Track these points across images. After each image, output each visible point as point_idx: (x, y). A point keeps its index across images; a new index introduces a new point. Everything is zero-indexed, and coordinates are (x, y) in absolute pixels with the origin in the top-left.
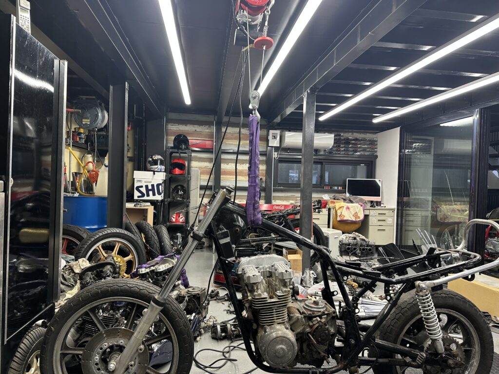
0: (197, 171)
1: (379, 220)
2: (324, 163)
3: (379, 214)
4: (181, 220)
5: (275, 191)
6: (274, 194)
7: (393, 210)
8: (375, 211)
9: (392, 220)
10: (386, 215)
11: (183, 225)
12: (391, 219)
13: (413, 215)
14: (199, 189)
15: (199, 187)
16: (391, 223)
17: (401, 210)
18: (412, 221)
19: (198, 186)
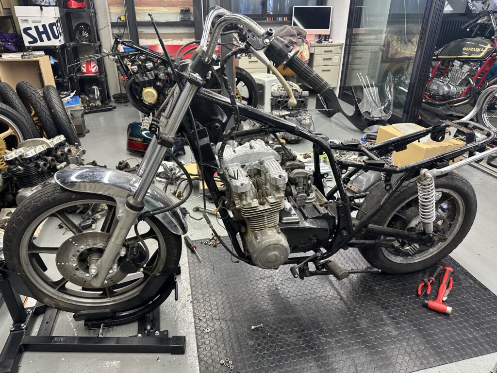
0: (104, 1)
1: (324, 59)
3: (325, 51)
4: (93, 70)
7: (341, 45)
8: (320, 49)
9: (338, 58)
10: (333, 52)
11: (97, 76)
13: (362, 50)
14: (110, 27)
15: (110, 24)
16: (337, 61)
17: (349, 46)
18: (361, 58)
19: (108, 23)
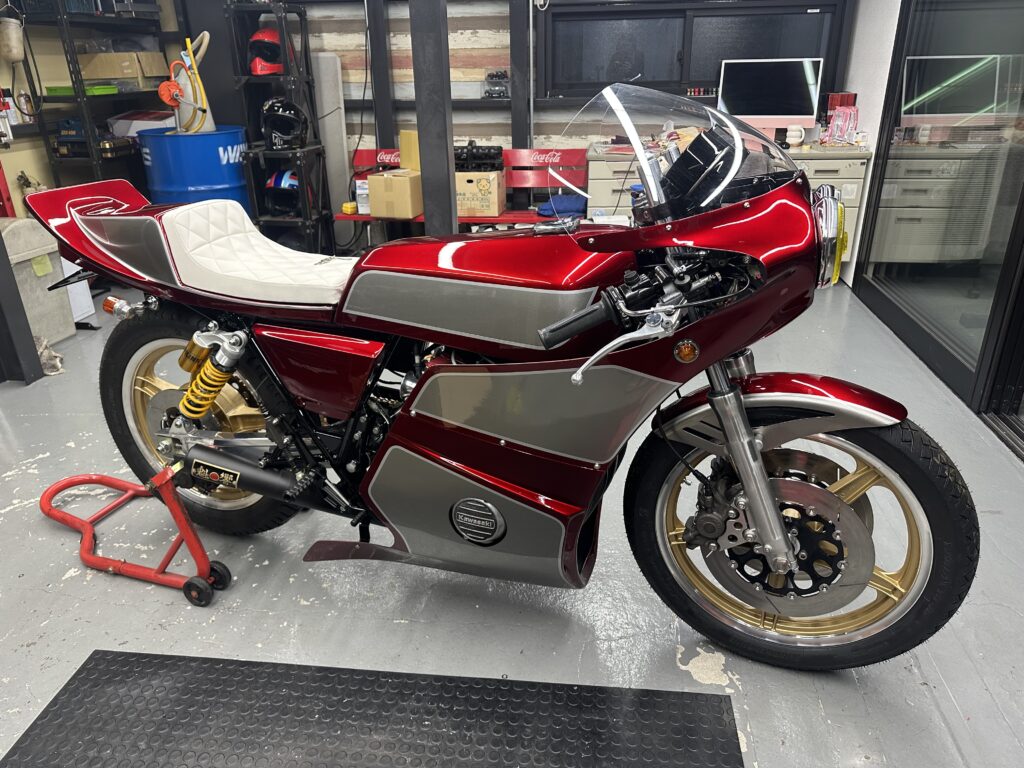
0: (335, 58)
2: (688, 13)
3: (817, 171)
5: (539, 108)
6: (534, 119)
7: (864, 158)
9: (855, 190)
10: (841, 174)
12: (855, 186)
14: (343, 110)
15: (342, 106)
16: (853, 197)
19: (339, 103)
